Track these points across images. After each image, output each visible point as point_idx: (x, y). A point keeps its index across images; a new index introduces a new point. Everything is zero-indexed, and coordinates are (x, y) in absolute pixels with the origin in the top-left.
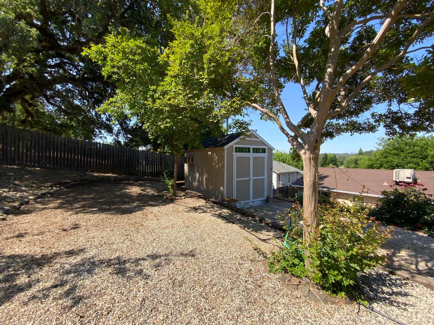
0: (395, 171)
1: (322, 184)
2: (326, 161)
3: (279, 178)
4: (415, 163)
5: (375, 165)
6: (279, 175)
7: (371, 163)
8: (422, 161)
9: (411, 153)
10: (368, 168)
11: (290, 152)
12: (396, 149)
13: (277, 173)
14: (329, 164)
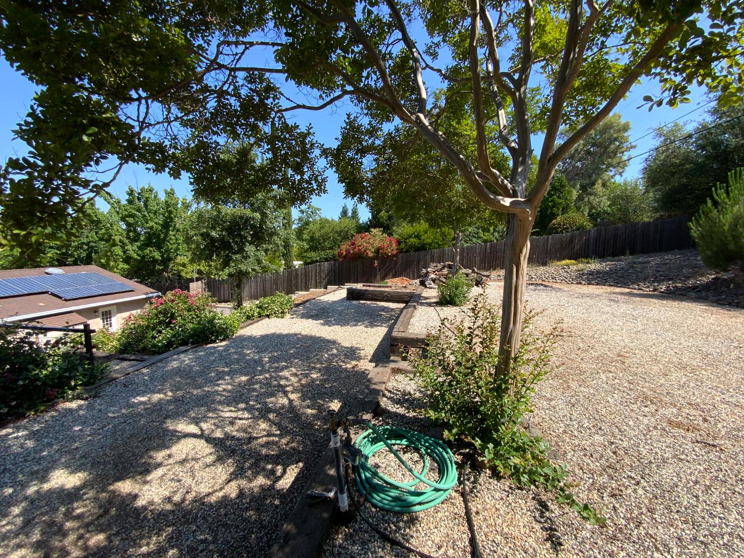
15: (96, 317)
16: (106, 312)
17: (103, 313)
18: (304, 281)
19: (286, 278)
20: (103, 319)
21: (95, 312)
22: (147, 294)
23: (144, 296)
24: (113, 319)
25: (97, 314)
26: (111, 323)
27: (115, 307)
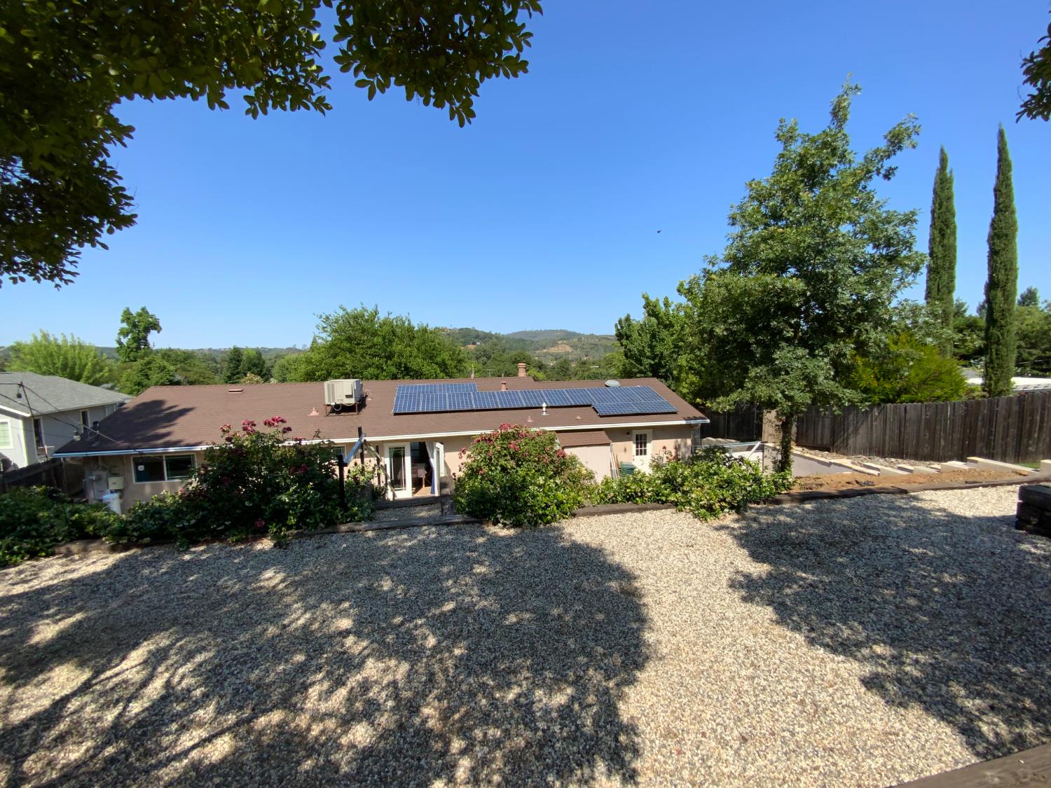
0: (326, 383)
1: (168, 434)
2: (237, 368)
3: (38, 434)
4: (378, 367)
5: (317, 374)
6: (37, 423)
7: (310, 367)
8: (386, 362)
9: (370, 348)
10: (306, 381)
11: (120, 342)
12: (349, 339)
13: (24, 419)
14: (245, 375)
15: (629, 440)
16: (641, 435)
17: (637, 436)
18: (1013, 431)
19: (958, 422)
20: (637, 444)
21: (628, 433)
22: (689, 419)
23: (684, 422)
24: (648, 445)
25: (629, 436)
26: (645, 450)
27: (651, 430)
